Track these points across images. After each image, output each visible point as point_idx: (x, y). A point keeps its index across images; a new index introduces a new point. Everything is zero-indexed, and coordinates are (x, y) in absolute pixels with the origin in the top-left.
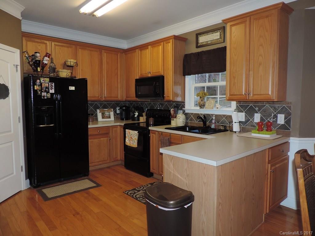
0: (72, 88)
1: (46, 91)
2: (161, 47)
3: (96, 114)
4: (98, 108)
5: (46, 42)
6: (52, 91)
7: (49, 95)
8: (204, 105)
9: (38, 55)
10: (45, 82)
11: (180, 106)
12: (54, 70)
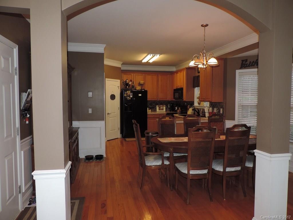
0: (140, 95)
1: (129, 97)
3: (156, 108)
4: (158, 104)
5: (131, 74)
6: (131, 97)
7: (130, 98)
8: (200, 104)
9: (127, 81)
10: (129, 92)
11: (192, 104)
12: (133, 87)
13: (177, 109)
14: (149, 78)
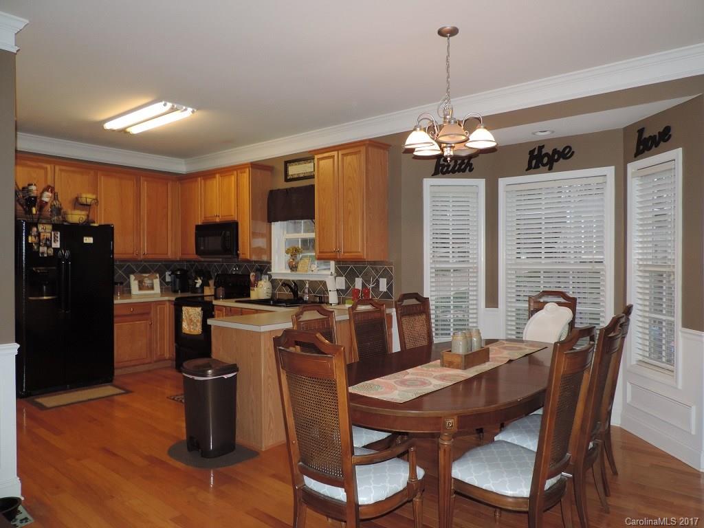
0: (89, 240)
1: (46, 245)
2: (233, 178)
3: (129, 283)
4: (133, 272)
5: (45, 165)
6: (57, 245)
7: (51, 252)
8: (296, 267)
9: (33, 188)
10: (45, 230)
11: (263, 268)
12: (58, 211)
13: (202, 286)
14: (108, 185)
